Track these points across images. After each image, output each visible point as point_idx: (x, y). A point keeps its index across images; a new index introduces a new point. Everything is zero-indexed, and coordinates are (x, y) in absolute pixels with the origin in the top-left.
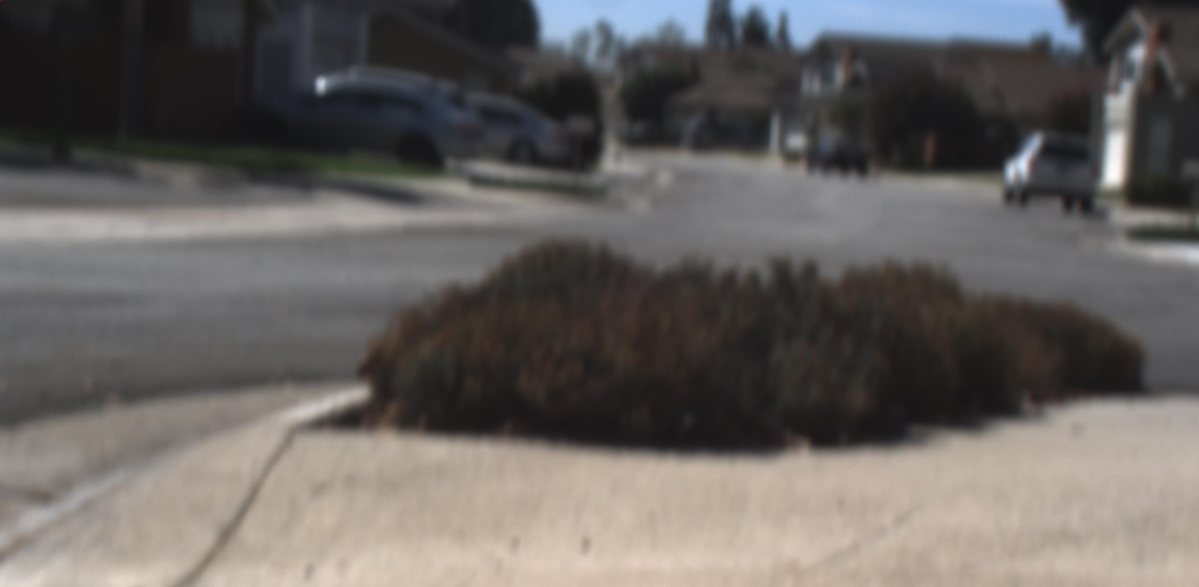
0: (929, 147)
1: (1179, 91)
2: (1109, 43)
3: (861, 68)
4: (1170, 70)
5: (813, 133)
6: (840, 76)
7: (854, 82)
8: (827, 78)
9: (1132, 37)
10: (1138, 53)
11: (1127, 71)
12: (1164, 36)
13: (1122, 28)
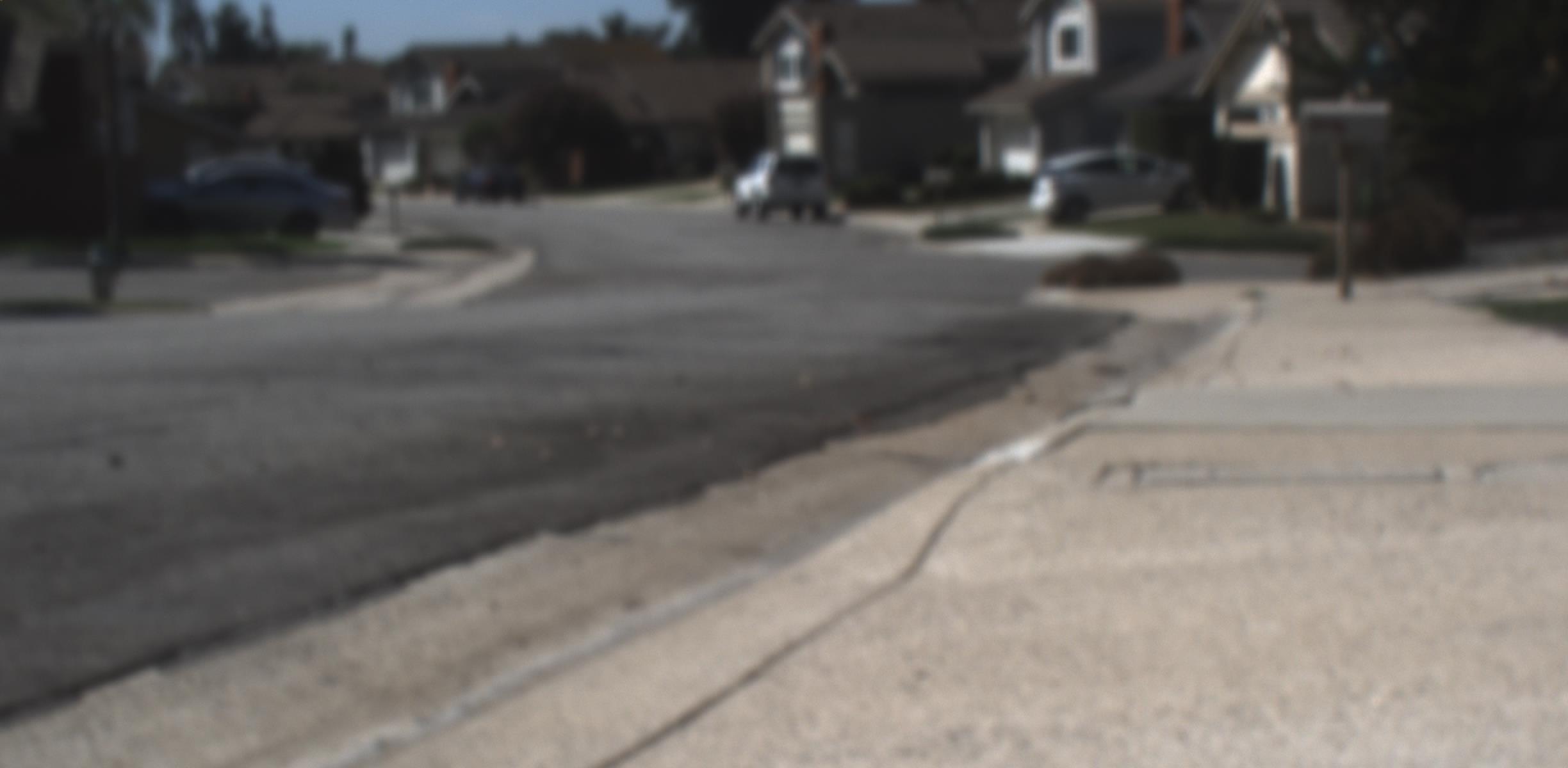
0: (576, 166)
1: (851, 91)
2: (758, 41)
3: (470, 82)
4: (841, 69)
6: (439, 94)
7: (463, 100)
8: (422, 95)
9: (782, 34)
10: (792, 50)
11: (782, 68)
12: (828, 35)
13: (771, 25)
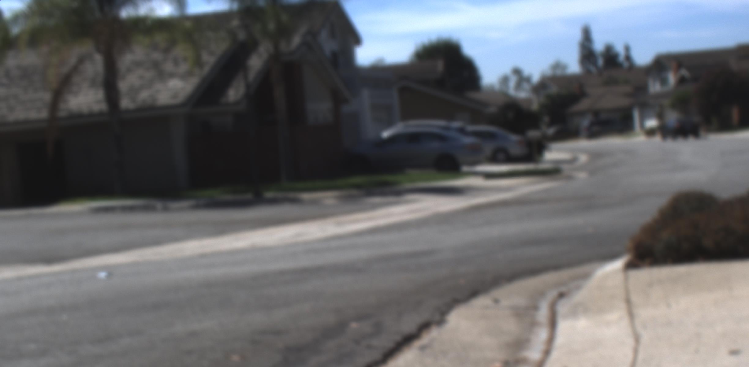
0: (735, 114)
3: (684, 72)
5: (660, 116)
6: (672, 78)
7: (682, 81)
8: (664, 82)
